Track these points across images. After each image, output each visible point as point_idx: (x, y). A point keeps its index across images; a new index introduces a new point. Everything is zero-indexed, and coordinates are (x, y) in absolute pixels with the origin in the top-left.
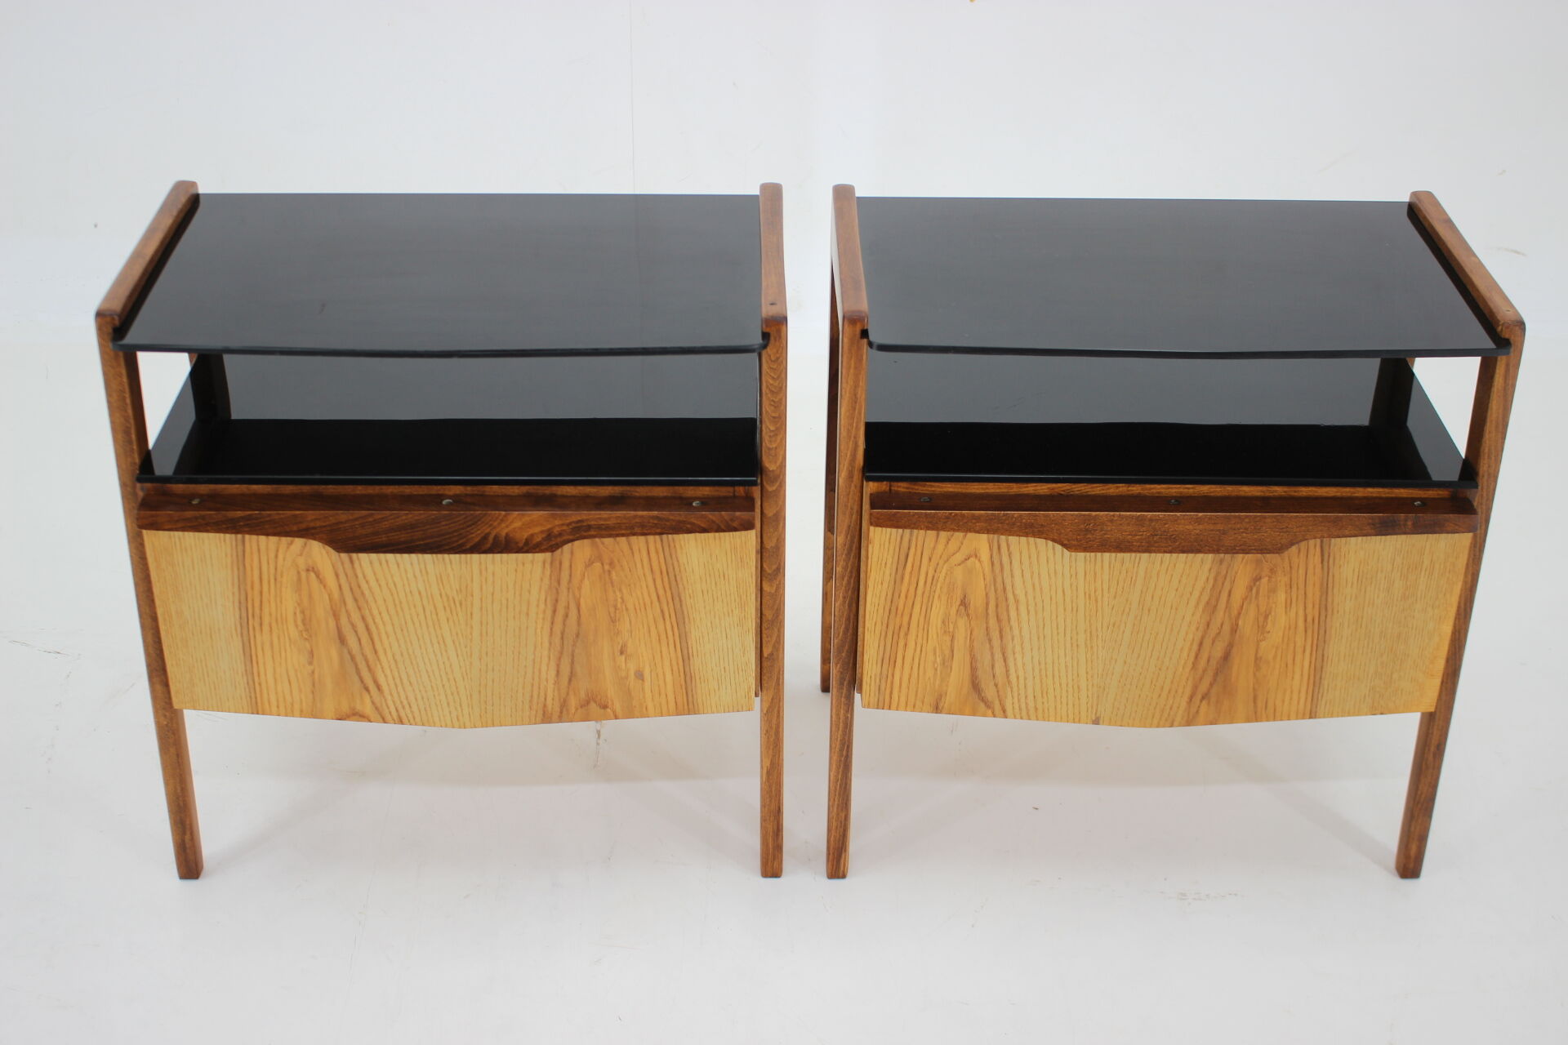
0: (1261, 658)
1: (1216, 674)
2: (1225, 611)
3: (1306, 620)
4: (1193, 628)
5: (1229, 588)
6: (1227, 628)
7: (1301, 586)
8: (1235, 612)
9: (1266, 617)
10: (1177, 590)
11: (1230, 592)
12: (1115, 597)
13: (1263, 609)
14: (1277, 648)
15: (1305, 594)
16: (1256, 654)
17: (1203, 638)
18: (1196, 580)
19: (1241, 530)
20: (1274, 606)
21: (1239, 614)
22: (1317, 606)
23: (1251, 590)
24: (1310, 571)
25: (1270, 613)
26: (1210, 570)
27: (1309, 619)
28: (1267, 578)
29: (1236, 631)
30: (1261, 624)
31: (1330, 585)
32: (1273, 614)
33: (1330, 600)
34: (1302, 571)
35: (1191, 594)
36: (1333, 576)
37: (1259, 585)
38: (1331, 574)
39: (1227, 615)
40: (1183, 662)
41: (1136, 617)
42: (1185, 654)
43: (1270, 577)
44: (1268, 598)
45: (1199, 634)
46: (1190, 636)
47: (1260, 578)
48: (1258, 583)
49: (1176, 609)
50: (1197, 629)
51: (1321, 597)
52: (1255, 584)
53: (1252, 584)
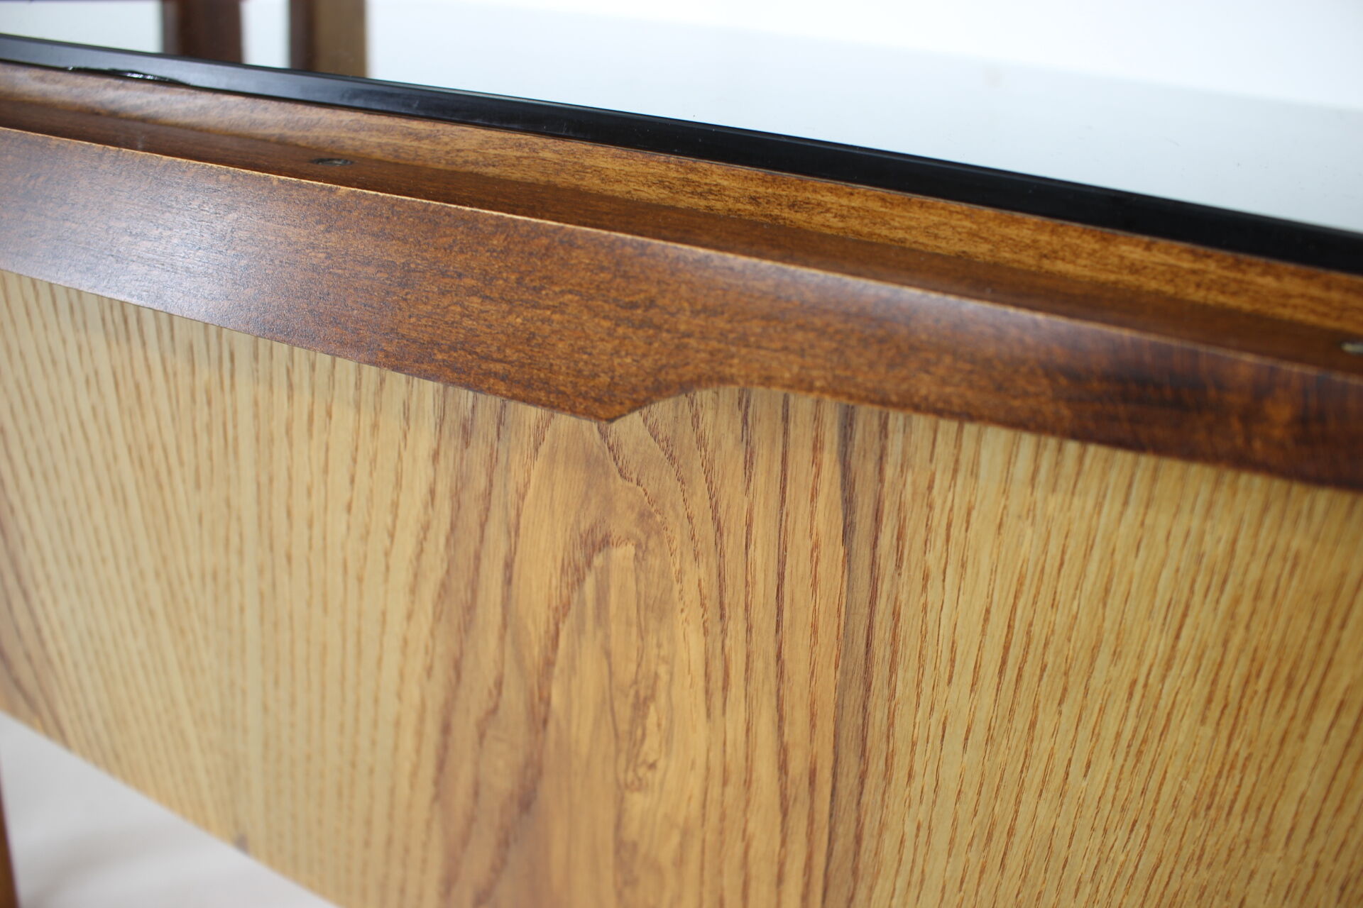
0: (635, 846)
1: (504, 843)
2: (502, 638)
3: (783, 767)
4: (417, 665)
5: (503, 549)
6: (514, 700)
7: (763, 618)
8: (535, 652)
9: (641, 706)
10: (349, 508)
11: (509, 565)
12: (198, 486)
13: (626, 671)
14: (686, 833)
15: (779, 656)
16: (618, 826)
17: (448, 708)
18: (398, 484)
19: (469, 282)
20: (663, 670)
21: (549, 663)
22: (826, 727)
23: (580, 581)
24: (798, 564)
25: (652, 697)
26: (435, 456)
27: (797, 766)
28: (630, 549)
29: (545, 722)
30: (624, 727)
31: (881, 650)
32: (662, 698)
33: (878, 716)
34: (762, 556)
35: (392, 536)
36: (896, 615)
37: (605, 571)
38: (883, 604)
39: (509, 650)
40: (406, 767)
41: (261, 571)
42: (408, 742)
43: (642, 550)
44: (642, 635)
45: (437, 692)
46: (413, 693)
47: (606, 542)
48: (598, 561)
49: (360, 580)
50: (429, 671)
51: (842, 689)
52: (589, 563)
53: (580, 557)
